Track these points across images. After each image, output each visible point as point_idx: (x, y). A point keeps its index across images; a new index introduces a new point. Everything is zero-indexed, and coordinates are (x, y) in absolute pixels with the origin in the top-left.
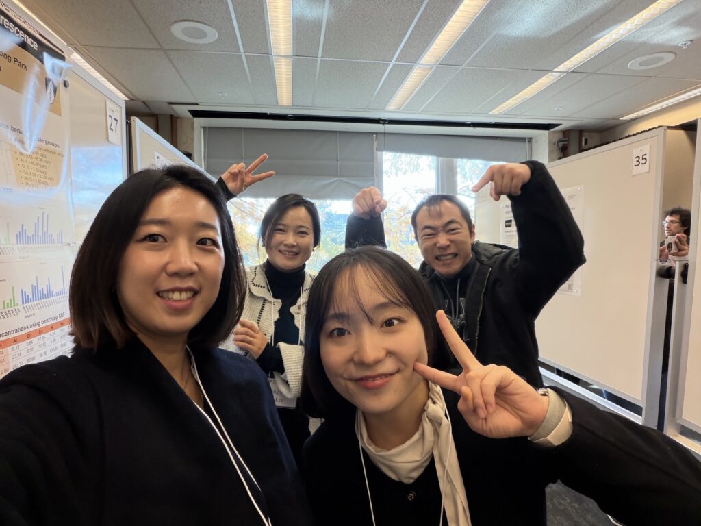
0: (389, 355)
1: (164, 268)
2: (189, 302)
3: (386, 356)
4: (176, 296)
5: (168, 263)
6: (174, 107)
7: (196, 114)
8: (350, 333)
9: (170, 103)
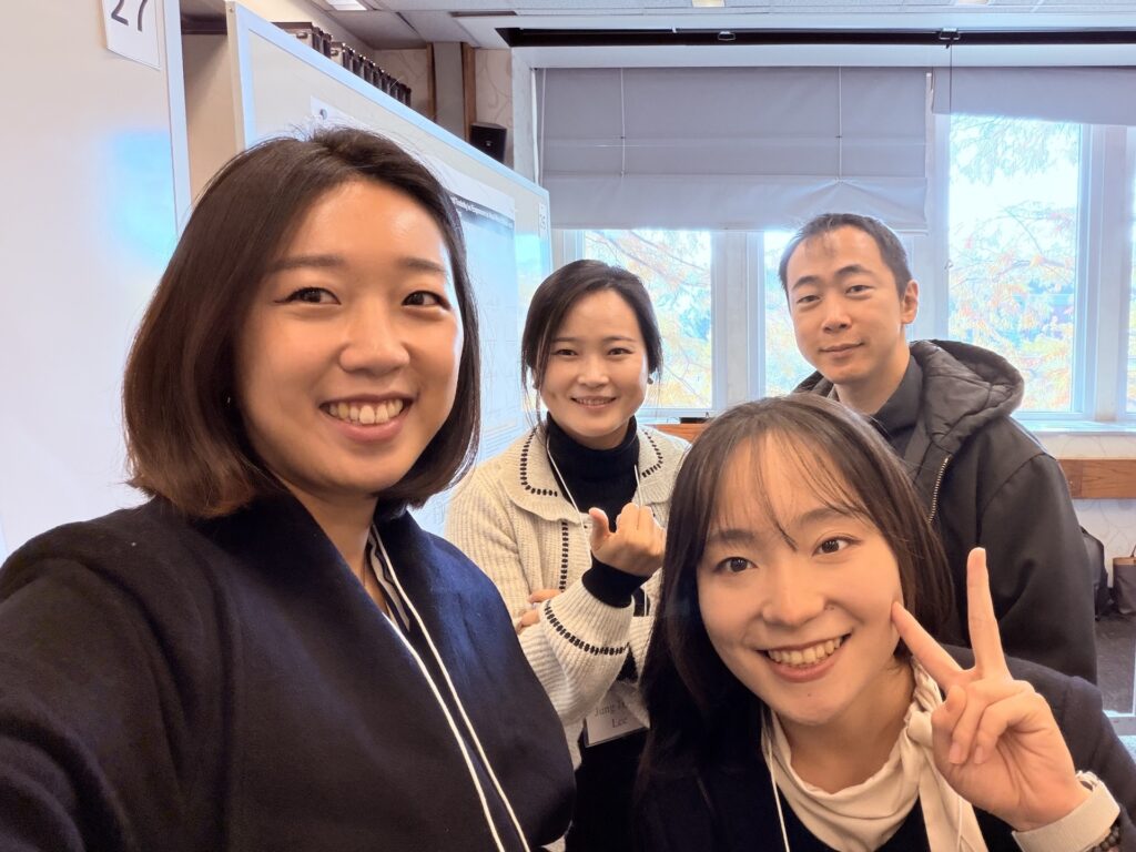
0: (830, 606)
1: (335, 358)
2: (393, 424)
3: (825, 608)
4: (367, 413)
5: (343, 348)
6: (465, 21)
7: (516, 37)
8: (755, 566)
9: (456, 14)
